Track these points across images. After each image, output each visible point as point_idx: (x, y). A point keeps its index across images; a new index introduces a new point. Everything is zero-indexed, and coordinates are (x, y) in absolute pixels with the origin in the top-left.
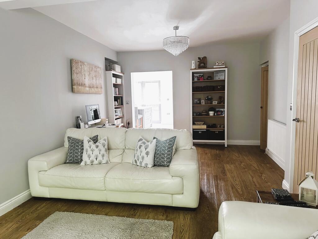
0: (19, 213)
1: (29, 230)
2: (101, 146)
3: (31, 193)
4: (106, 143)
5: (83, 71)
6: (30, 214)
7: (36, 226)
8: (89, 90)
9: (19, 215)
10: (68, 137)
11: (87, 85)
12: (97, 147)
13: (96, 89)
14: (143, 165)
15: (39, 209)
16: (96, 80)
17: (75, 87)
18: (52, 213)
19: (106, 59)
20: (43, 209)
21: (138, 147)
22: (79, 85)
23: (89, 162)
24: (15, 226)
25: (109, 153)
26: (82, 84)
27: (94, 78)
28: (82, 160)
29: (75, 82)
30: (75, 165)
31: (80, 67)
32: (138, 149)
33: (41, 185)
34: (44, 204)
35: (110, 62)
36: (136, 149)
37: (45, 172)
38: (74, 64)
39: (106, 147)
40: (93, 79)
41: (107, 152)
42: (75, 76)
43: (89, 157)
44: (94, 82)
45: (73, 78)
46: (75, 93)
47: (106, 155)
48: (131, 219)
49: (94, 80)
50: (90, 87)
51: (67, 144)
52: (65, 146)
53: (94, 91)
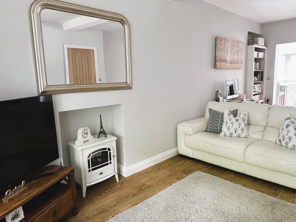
0: (170, 164)
1: (178, 179)
2: (241, 121)
3: (178, 151)
4: (246, 118)
5: (226, 48)
6: (178, 167)
7: (183, 178)
8: (230, 66)
9: (171, 165)
10: (209, 109)
11: (229, 61)
12: (237, 120)
13: (236, 64)
14: (290, 145)
15: (184, 164)
16: (237, 55)
17: (217, 63)
18: (195, 171)
19: (249, 33)
20: (187, 165)
21: (285, 126)
22: (222, 61)
23: (228, 134)
24: (168, 173)
25: (248, 128)
26: (224, 60)
27: (236, 53)
28: (221, 131)
29: (218, 58)
30: (215, 134)
31: (224, 44)
32: (285, 128)
33: (186, 146)
34: (188, 162)
35: (254, 36)
36: (282, 128)
37: (190, 136)
38: (218, 42)
39: (246, 122)
40: (234, 54)
41: (247, 127)
42: (218, 53)
43: (229, 129)
44: (235, 57)
45: (216, 55)
46: (217, 69)
47: (245, 129)
48: (272, 197)
49: (236, 56)
50: (231, 63)
51: (207, 115)
52: (206, 117)
53: (235, 67)
